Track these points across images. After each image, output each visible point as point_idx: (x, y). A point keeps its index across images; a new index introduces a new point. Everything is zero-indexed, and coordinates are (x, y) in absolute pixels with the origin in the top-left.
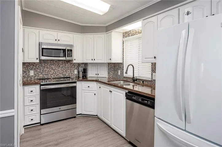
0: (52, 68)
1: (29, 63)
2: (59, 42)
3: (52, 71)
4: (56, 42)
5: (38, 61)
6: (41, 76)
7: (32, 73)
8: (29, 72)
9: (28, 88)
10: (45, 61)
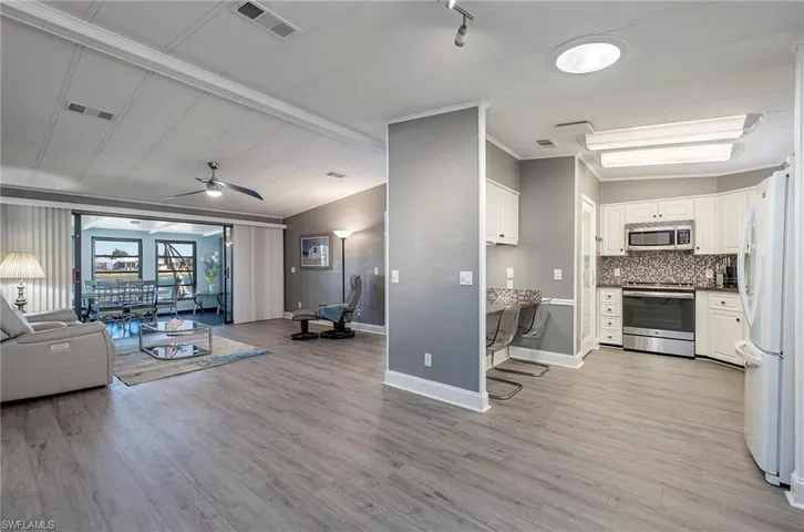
0: (653, 266)
1: (614, 257)
2: (661, 220)
3: (653, 270)
4: (655, 220)
5: (623, 254)
6: (632, 278)
7: (617, 272)
8: (613, 271)
9: (604, 292)
10: (639, 254)
